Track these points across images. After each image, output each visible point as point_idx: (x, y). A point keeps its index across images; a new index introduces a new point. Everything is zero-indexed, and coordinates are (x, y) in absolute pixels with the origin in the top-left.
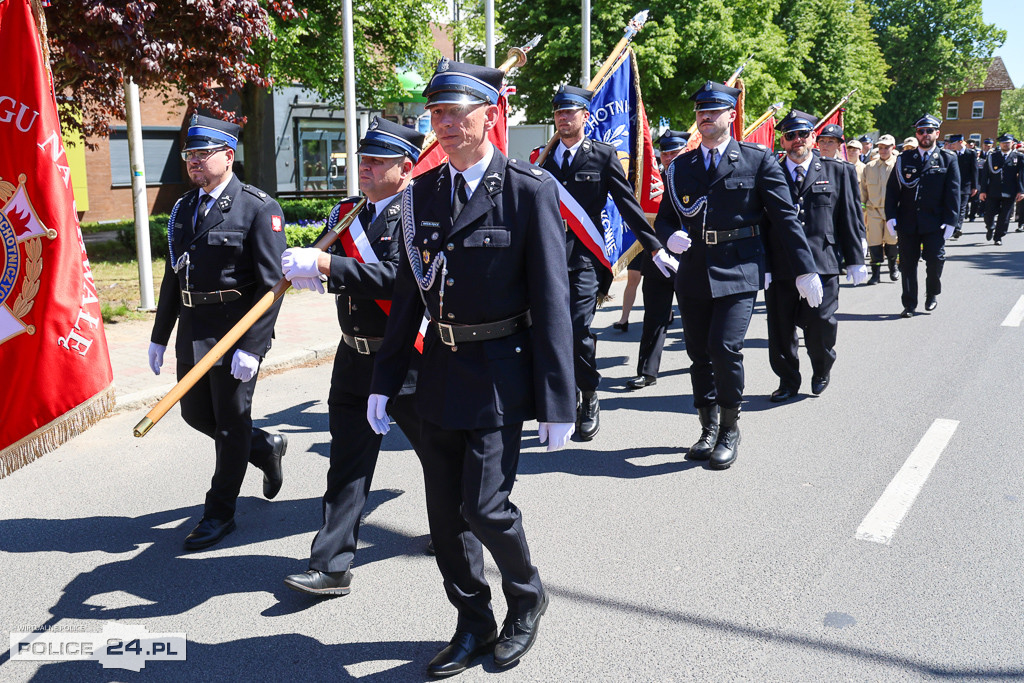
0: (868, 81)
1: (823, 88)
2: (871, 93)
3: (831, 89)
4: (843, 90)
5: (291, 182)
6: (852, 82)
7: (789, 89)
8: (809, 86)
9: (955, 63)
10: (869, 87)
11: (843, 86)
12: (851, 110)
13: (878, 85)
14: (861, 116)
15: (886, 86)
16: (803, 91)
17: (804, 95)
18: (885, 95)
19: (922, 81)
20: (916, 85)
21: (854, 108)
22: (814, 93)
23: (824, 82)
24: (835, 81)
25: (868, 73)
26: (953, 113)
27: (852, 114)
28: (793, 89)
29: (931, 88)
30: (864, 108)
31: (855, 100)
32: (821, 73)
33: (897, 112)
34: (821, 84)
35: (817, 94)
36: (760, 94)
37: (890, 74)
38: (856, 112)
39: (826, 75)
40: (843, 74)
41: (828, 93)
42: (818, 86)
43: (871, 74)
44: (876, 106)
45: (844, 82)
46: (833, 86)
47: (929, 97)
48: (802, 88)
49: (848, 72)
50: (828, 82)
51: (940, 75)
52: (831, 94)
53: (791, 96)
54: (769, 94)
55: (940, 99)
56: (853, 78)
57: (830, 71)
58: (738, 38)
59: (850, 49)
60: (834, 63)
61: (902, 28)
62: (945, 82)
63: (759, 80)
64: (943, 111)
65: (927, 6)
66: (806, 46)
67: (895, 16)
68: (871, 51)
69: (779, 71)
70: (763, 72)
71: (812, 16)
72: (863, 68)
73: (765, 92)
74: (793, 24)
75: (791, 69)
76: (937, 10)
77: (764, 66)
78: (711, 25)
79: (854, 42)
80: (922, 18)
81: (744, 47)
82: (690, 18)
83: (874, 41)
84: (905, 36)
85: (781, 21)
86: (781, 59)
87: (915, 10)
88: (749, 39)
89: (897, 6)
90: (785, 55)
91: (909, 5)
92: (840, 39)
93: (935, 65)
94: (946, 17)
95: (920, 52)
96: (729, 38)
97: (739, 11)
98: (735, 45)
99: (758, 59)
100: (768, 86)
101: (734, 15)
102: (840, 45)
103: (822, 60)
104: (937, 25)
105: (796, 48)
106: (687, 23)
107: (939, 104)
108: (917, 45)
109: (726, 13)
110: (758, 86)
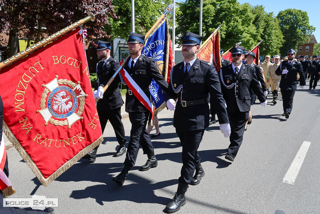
0: (278, 40)
1: (266, 42)
2: (279, 44)
4: (271, 42)
6: (274, 40)
7: (256, 42)
9: (301, 36)
11: (271, 41)
12: (273, 48)
13: (281, 42)
15: (283, 42)
18: (283, 44)
19: (292, 41)
21: (274, 47)
24: (269, 40)
25: (278, 38)
26: (300, 50)
27: (274, 49)
29: (295, 43)
30: (277, 48)
31: (275, 45)
32: (265, 38)
33: (285, 49)
34: (265, 41)
35: (264, 44)
37: (284, 38)
39: (267, 38)
40: (271, 38)
41: (267, 43)
42: (264, 41)
43: (279, 38)
44: (280, 47)
45: (272, 40)
47: (294, 45)
49: (273, 38)
50: (267, 40)
51: (297, 39)
52: (268, 44)
55: (297, 46)
57: (268, 37)
58: (243, 28)
59: (273, 31)
60: (269, 35)
61: (287, 26)
62: (298, 41)
63: (249, 39)
64: (298, 49)
65: (294, 20)
66: (261, 30)
67: (285, 23)
68: (279, 32)
69: (254, 37)
70: (250, 37)
71: (263, 22)
72: (277, 36)
73: (250, 43)
74: (258, 24)
75: (258, 37)
76: (297, 22)
77: (250, 35)
78: (236, 24)
79: (274, 29)
80: (292, 24)
81: (245, 30)
82: (230, 21)
83: (280, 29)
84: (288, 28)
85: (255, 23)
86: (255, 33)
87: (291, 21)
88: (246, 28)
89: (286, 20)
90: (256, 33)
91: (289, 20)
92: (271, 28)
93: (296, 36)
94: (299, 23)
95: (292, 33)
96: (240, 27)
97: (243, 20)
98: (242, 29)
99: (249, 34)
100: (251, 41)
101: (242, 21)
102: (270, 30)
103: (266, 34)
104: (297, 25)
105: (259, 31)
106: (229, 23)
107: (297, 47)
108: (291, 31)
109: (240, 20)
110: (248, 41)
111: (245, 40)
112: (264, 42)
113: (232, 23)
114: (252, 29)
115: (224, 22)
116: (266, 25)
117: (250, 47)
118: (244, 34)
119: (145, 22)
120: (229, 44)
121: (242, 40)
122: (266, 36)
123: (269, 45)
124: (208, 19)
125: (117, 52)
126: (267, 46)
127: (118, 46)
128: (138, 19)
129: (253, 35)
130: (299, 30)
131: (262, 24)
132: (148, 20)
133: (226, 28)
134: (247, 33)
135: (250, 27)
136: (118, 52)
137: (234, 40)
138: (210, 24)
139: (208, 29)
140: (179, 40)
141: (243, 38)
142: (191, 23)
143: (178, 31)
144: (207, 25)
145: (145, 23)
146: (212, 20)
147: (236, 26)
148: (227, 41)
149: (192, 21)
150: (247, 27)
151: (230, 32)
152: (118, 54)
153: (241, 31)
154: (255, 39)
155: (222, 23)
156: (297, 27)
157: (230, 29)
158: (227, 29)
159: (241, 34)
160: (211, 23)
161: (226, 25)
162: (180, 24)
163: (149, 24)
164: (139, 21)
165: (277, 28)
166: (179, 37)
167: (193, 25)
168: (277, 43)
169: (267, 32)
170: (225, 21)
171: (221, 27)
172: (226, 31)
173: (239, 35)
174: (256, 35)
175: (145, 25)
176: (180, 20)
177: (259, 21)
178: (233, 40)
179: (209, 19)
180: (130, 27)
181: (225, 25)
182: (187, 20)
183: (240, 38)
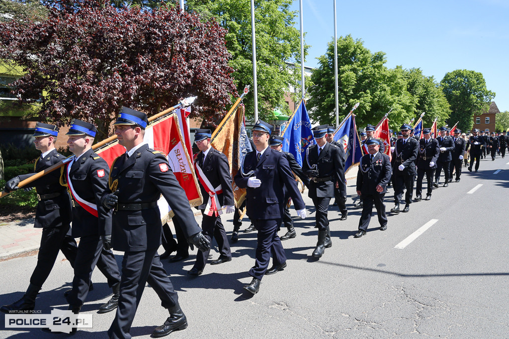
0: (443, 111)
2: (444, 115)
3: (429, 114)
4: (433, 114)
6: (437, 111)
9: (478, 103)
10: (443, 113)
13: (447, 112)
14: (441, 123)
15: (450, 113)
18: (449, 115)
19: (466, 110)
20: (464, 112)
24: (431, 111)
26: (478, 121)
29: (470, 113)
30: (442, 120)
32: (425, 108)
37: (450, 108)
38: (439, 122)
39: (427, 109)
40: (433, 108)
43: (444, 108)
44: (447, 119)
45: (434, 111)
47: (469, 116)
49: (435, 108)
51: (472, 108)
55: (473, 116)
56: (437, 110)
57: (428, 107)
58: (392, 98)
59: (436, 100)
60: (430, 105)
61: (458, 92)
62: (475, 110)
64: (475, 121)
65: (466, 84)
66: (416, 100)
67: (455, 87)
68: (443, 100)
69: (407, 108)
70: (402, 108)
71: (421, 88)
72: (441, 106)
73: (402, 116)
74: (415, 91)
75: (412, 108)
76: (470, 85)
77: (402, 107)
78: (383, 93)
79: (437, 97)
80: (464, 88)
81: (395, 101)
82: (375, 90)
83: (445, 96)
84: (458, 94)
85: (411, 90)
86: (408, 104)
87: (462, 86)
88: (397, 98)
89: (455, 84)
90: (410, 103)
91: (459, 83)
92: (432, 96)
93: (470, 104)
94: (473, 88)
95: (465, 99)
96: (389, 97)
97: (393, 88)
98: (391, 100)
99: (400, 104)
100: (403, 113)
101: (391, 90)
102: (431, 98)
103: (425, 103)
104: (470, 90)
105: (413, 100)
106: (374, 92)
107: (473, 118)
108: (463, 97)
109: (388, 89)
110: (399, 114)
111: (396, 112)
113: (378, 93)
114: (406, 98)
115: (368, 91)
116: (425, 92)
118: (395, 105)
119: (269, 96)
120: (377, 118)
122: (426, 106)
123: (431, 117)
124: (347, 89)
128: (261, 94)
129: (407, 106)
130: (473, 97)
131: (420, 91)
132: (273, 94)
133: (371, 98)
134: (398, 103)
135: (402, 96)
138: (352, 95)
139: (348, 101)
140: (313, 114)
141: (393, 110)
142: (327, 93)
143: (311, 104)
144: (347, 96)
145: (270, 98)
146: (353, 90)
147: (384, 96)
148: (373, 115)
149: (329, 91)
150: (398, 96)
151: (376, 104)
153: (390, 102)
154: (408, 111)
155: (365, 92)
156: (470, 93)
157: (376, 99)
158: (373, 100)
159: (390, 106)
160: (352, 92)
161: (371, 95)
162: (315, 95)
163: (274, 99)
164: (263, 95)
165: (441, 95)
166: (313, 111)
167: (330, 97)
168: (442, 114)
169: (427, 101)
170: (370, 90)
171: (365, 98)
172: (371, 102)
173: (388, 107)
174: (409, 106)
175: (270, 100)
176: (314, 90)
177: (416, 88)
178: (381, 113)
179: (349, 89)
180: (252, 103)
181: (369, 95)
182: (322, 90)
183: (388, 110)
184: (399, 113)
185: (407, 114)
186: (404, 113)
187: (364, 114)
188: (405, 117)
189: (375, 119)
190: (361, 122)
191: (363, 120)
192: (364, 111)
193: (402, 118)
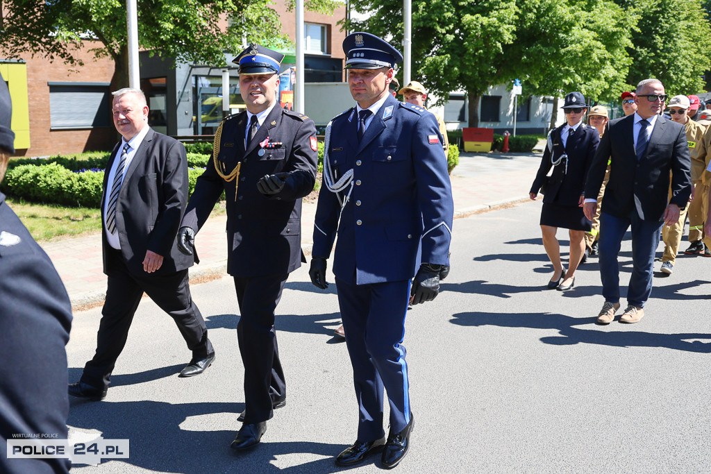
0: (699, 52)
1: (658, 56)
2: (701, 61)
3: (665, 58)
4: (675, 58)
5: (190, 127)
6: (684, 52)
7: (626, 56)
8: (645, 54)
11: (676, 55)
12: (682, 75)
16: (640, 58)
17: (641, 61)
21: (685, 73)
22: (649, 60)
23: (658, 51)
24: (668, 50)
27: (683, 78)
28: (630, 56)
30: (695, 73)
31: (687, 66)
32: (656, 44)
34: (655, 53)
35: (652, 61)
36: (590, 58)
39: (660, 46)
40: (675, 45)
41: (662, 60)
42: (653, 54)
44: (707, 72)
45: (676, 51)
46: (667, 54)
48: (639, 56)
49: (680, 43)
50: (661, 51)
52: (664, 61)
53: (628, 62)
54: (599, 58)
56: (685, 49)
57: (664, 42)
58: (572, 12)
59: (682, 25)
60: (668, 36)
63: (589, 46)
70: (594, 40)
73: (594, 56)
90: (616, 26)
92: (674, 16)
96: (564, 11)
98: (569, 17)
99: (591, 30)
102: (673, 21)
103: (656, 31)
110: (588, 52)
111: (578, 48)
112: (651, 57)
117: (599, 69)
121: (569, 48)
125: (186, 91)
126: (664, 69)
127: (190, 72)
134: (586, 27)
136: (189, 90)
137: (544, 50)
141: (573, 42)
151: (530, 27)
152: (191, 97)
153: (566, 23)
154: (610, 46)
157: (531, 15)
158: (522, 16)
159: (566, 32)
168: (695, 59)
169: (661, 27)
172: (516, 23)
173: (561, 35)
174: (614, 34)
178: (541, 51)
184: (586, 50)
185: (608, 55)
186: (600, 51)
187: (498, 54)
188: (603, 61)
189: (527, 65)
190: (493, 75)
191: (497, 67)
192: (499, 45)
193: (595, 63)
